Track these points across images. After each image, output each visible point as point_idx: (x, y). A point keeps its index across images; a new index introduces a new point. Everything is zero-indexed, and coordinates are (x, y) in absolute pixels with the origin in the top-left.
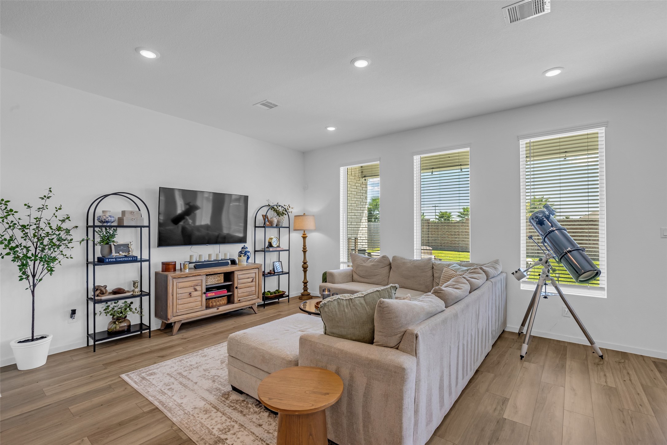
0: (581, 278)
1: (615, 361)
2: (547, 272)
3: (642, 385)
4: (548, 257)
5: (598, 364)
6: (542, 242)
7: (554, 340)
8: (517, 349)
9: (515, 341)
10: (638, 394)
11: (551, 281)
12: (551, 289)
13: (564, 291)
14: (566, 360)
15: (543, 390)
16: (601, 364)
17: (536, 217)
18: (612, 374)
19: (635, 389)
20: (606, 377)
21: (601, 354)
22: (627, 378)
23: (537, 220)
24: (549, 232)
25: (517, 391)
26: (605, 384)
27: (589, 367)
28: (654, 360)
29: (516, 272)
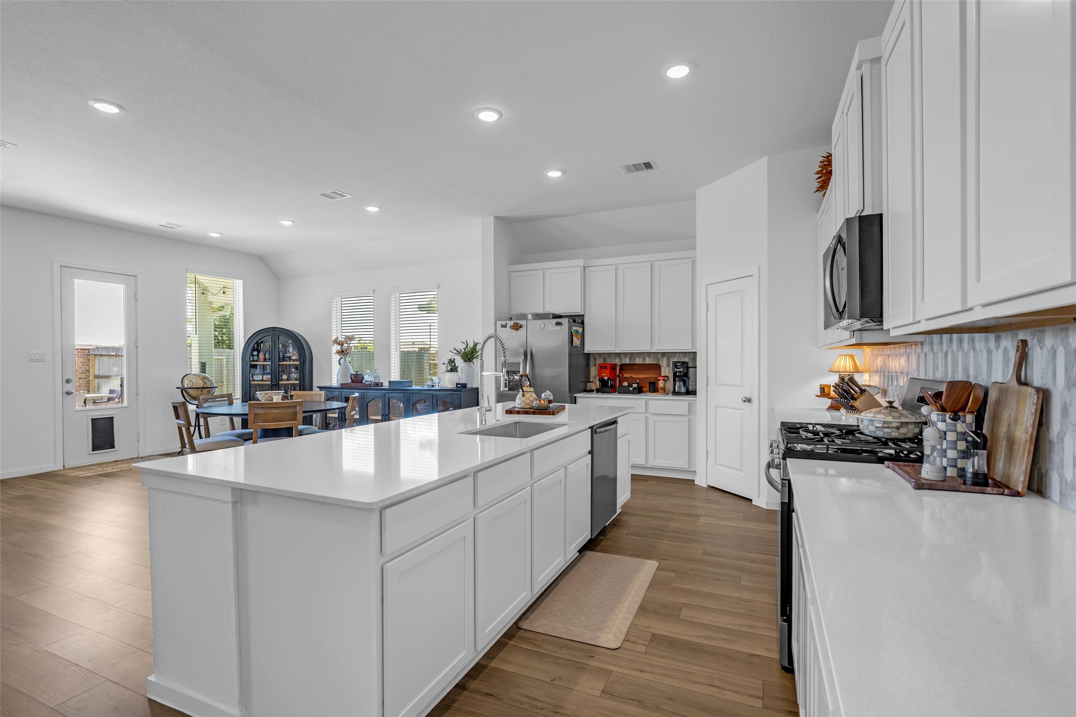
28: (27, 477)
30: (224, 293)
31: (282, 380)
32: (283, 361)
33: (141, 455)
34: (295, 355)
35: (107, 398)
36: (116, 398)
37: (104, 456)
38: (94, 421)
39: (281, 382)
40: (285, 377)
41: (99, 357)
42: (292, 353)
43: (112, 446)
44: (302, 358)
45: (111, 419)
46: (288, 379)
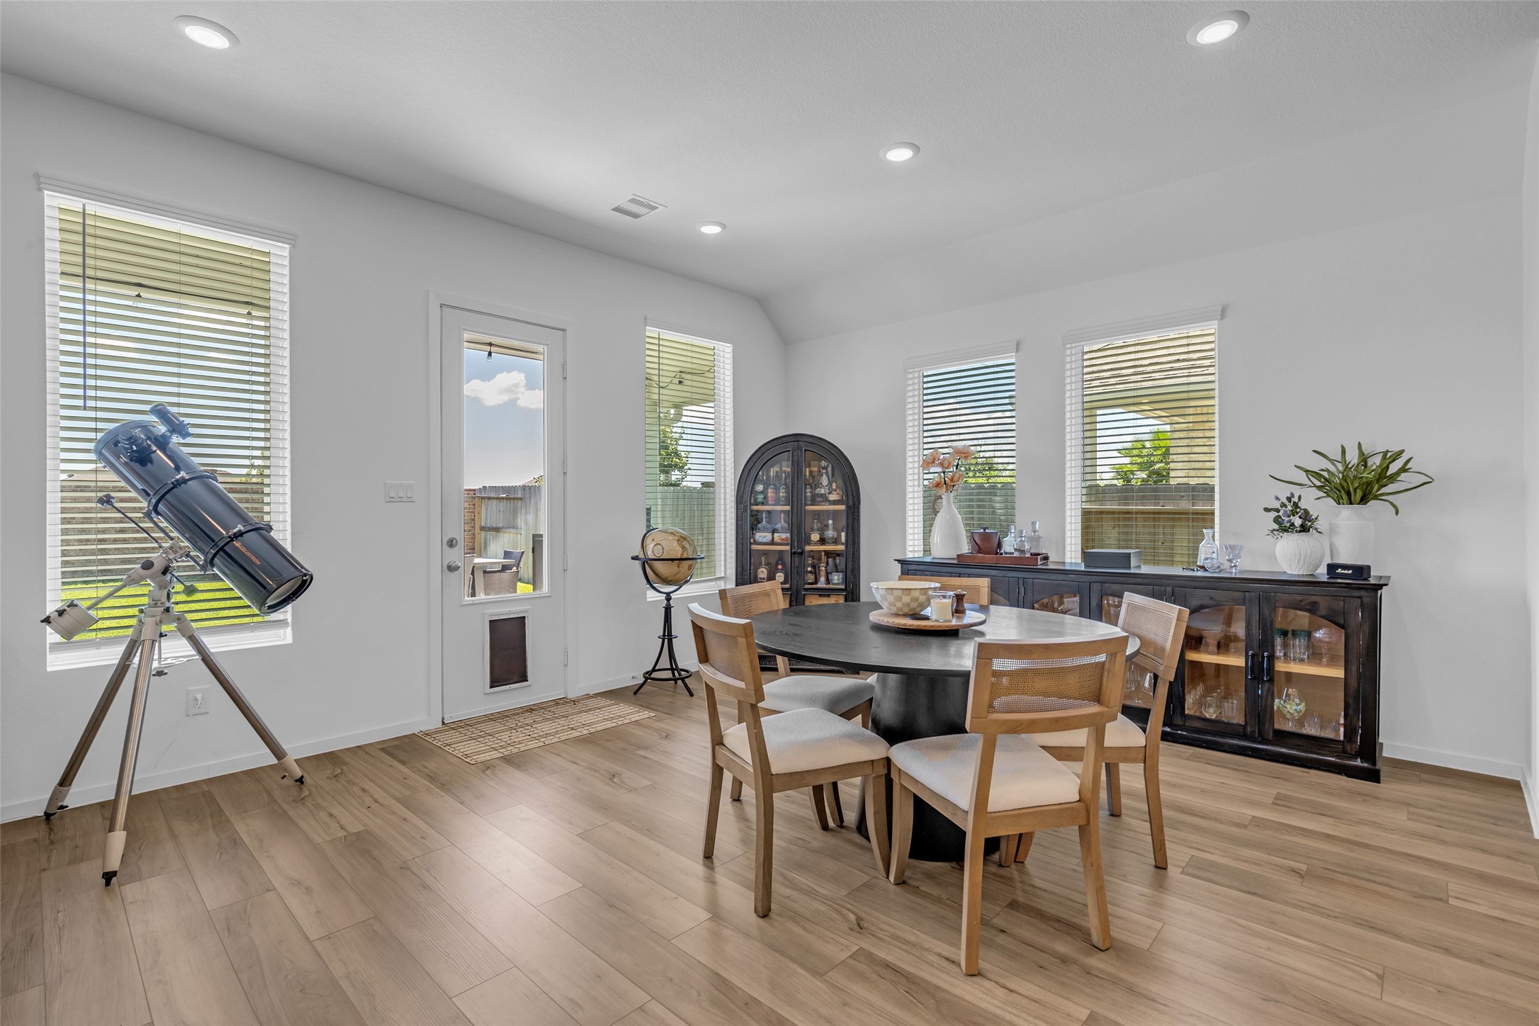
0: (270, 602)
1: (328, 778)
2: (164, 599)
3: (398, 800)
4: (171, 557)
5: (302, 799)
6: (148, 515)
7: (165, 790)
8: (68, 864)
9: (47, 842)
10: (405, 819)
11: (176, 625)
12: (175, 650)
13: (214, 644)
14: (232, 825)
15: (228, 929)
16: (307, 796)
17: (129, 439)
18: (341, 807)
19: (394, 813)
20: (335, 817)
21: (298, 772)
22: (368, 801)
23: (135, 448)
24: (173, 483)
25: (160, 981)
26: (343, 833)
27: (290, 813)
28: (380, 747)
29: (61, 613)
30: (680, 382)
31: (809, 542)
32: (811, 505)
33: (572, 695)
34: (835, 490)
35: (501, 566)
36: (514, 566)
37: (512, 697)
38: (493, 624)
39: (808, 548)
40: (815, 537)
41: (486, 501)
42: (829, 488)
43: (523, 678)
44: (851, 497)
45: (522, 620)
46: (823, 541)
